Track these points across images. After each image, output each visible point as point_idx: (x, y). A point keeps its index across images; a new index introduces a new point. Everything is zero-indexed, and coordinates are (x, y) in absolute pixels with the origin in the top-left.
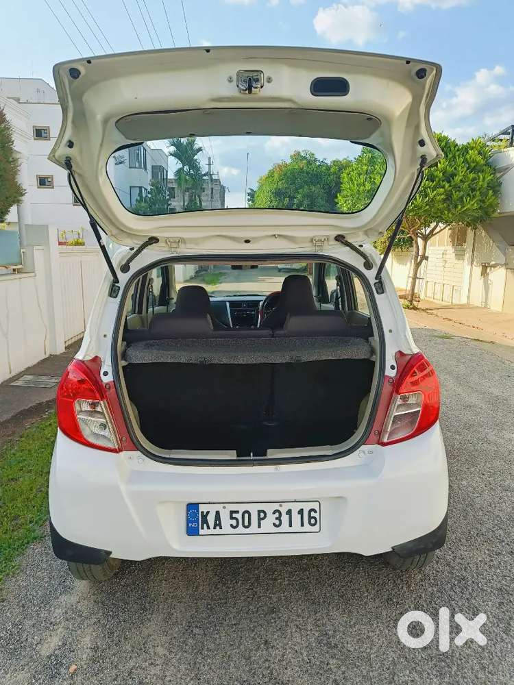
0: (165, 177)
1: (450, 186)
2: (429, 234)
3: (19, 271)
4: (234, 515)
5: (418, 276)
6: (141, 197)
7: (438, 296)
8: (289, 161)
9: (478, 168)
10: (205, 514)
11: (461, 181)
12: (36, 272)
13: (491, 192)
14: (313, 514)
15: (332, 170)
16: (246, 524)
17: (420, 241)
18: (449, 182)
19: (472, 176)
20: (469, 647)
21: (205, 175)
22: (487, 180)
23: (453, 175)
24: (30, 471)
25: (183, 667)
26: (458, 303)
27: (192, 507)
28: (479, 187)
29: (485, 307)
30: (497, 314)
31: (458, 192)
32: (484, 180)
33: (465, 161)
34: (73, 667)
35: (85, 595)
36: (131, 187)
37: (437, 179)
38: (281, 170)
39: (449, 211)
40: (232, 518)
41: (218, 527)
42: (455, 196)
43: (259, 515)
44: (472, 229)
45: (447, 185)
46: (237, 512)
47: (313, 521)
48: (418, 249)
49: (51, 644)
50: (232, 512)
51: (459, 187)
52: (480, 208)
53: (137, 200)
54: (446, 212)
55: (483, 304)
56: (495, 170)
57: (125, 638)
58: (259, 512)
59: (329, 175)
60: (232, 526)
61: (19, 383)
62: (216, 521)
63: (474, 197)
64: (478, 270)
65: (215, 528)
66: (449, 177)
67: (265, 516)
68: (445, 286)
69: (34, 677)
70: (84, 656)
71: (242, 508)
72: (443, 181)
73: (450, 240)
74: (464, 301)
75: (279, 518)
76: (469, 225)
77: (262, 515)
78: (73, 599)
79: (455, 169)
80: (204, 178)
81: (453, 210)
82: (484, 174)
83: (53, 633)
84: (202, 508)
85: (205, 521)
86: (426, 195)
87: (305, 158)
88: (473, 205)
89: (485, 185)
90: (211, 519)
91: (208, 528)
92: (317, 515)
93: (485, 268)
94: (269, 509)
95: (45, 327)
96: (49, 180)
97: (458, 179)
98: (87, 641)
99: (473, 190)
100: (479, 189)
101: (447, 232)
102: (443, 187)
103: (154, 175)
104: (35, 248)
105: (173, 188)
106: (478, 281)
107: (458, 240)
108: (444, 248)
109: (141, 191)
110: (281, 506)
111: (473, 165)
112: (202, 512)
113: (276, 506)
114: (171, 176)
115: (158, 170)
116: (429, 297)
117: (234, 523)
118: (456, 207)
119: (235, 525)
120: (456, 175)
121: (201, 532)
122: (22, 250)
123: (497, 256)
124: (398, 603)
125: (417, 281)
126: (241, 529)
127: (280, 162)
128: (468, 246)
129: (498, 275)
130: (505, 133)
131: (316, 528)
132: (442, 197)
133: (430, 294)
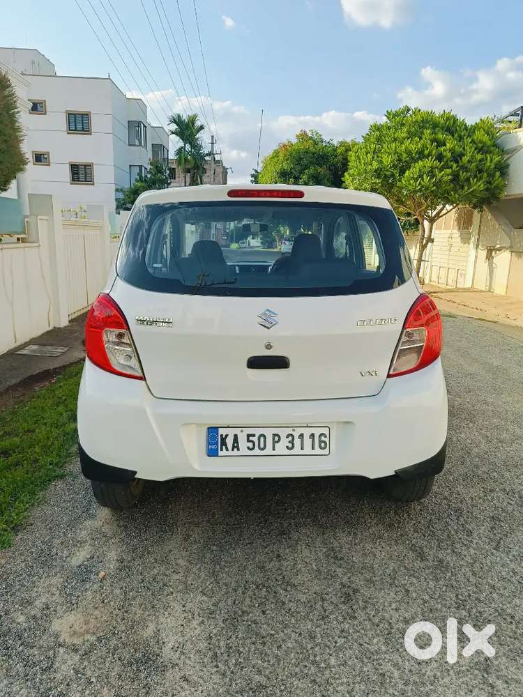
0: (166, 157)
1: (457, 166)
2: (435, 216)
3: (23, 240)
4: (251, 438)
5: (423, 258)
6: (141, 177)
7: (443, 280)
8: (295, 141)
9: (485, 148)
10: (224, 436)
11: (469, 161)
12: (40, 243)
13: (498, 174)
14: (323, 438)
15: (339, 151)
16: (262, 446)
17: (426, 223)
18: (457, 162)
19: (479, 157)
20: (463, 559)
21: (207, 155)
22: (494, 161)
23: (461, 155)
24: (45, 424)
25: (202, 575)
26: (461, 287)
27: (213, 430)
28: (486, 168)
29: (490, 291)
30: (501, 297)
31: (465, 173)
32: (492, 161)
33: (473, 142)
34: (102, 574)
35: (108, 521)
36: (130, 166)
37: (445, 160)
38: (287, 150)
39: (456, 191)
40: (249, 441)
41: (236, 449)
42: (462, 178)
43: (274, 439)
44: (478, 212)
45: (455, 165)
46: (254, 435)
47: (324, 445)
48: (424, 231)
49: (79, 557)
50: (249, 436)
51: (467, 168)
52: (487, 189)
53: (136, 179)
54: (452, 193)
55: (487, 288)
56: (503, 152)
57: (148, 553)
58: (275, 435)
59: (336, 156)
60: (248, 448)
61: (25, 352)
62: (234, 443)
63: (481, 178)
64: (483, 254)
65: (233, 450)
66: (457, 157)
67: (279, 440)
68: (450, 270)
69: (67, 581)
70: (112, 566)
71: (258, 432)
72: (451, 161)
73: (456, 223)
74: (468, 285)
75: (292, 442)
76: (475, 207)
77: (276, 439)
78: (96, 524)
79: (464, 148)
80: (207, 158)
81: (460, 191)
82: (491, 155)
83: (80, 549)
84: (222, 432)
85: (224, 443)
86: (433, 176)
87: (311, 138)
88: (480, 186)
89: (493, 166)
90: (229, 441)
91: (227, 450)
92: (327, 440)
93: (490, 252)
94: (283, 433)
95: (50, 298)
96: (46, 156)
97: (465, 159)
98: (113, 555)
99: (480, 171)
100: (486, 171)
101: (453, 215)
102: (451, 167)
103: (155, 153)
104: (39, 217)
105: (174, 169)
106: (483, 265)
107: (464, 223)
108: (449, 231)
109: (141, 171)
110: (294, 430)
111: (480, 145)
112: (222, 435)
113: (290, 431)
114: (172, 155)
115: (159, 148)
116: (434, 281)
117: (251, 445)
118: (463, 187)
119: (251, 447)
120: (464, 155)
121: (220, 453)
122: (26, 220)
123: (502, 239)
124: (398, 527)
125: (422, 263)
126: (257, 451)
127: (286, 142)
128: (474, 229)
129: (503, 259)
130: (514, 114)
131: (326, 451)
132: (450, 177)
133: (434, 278)
